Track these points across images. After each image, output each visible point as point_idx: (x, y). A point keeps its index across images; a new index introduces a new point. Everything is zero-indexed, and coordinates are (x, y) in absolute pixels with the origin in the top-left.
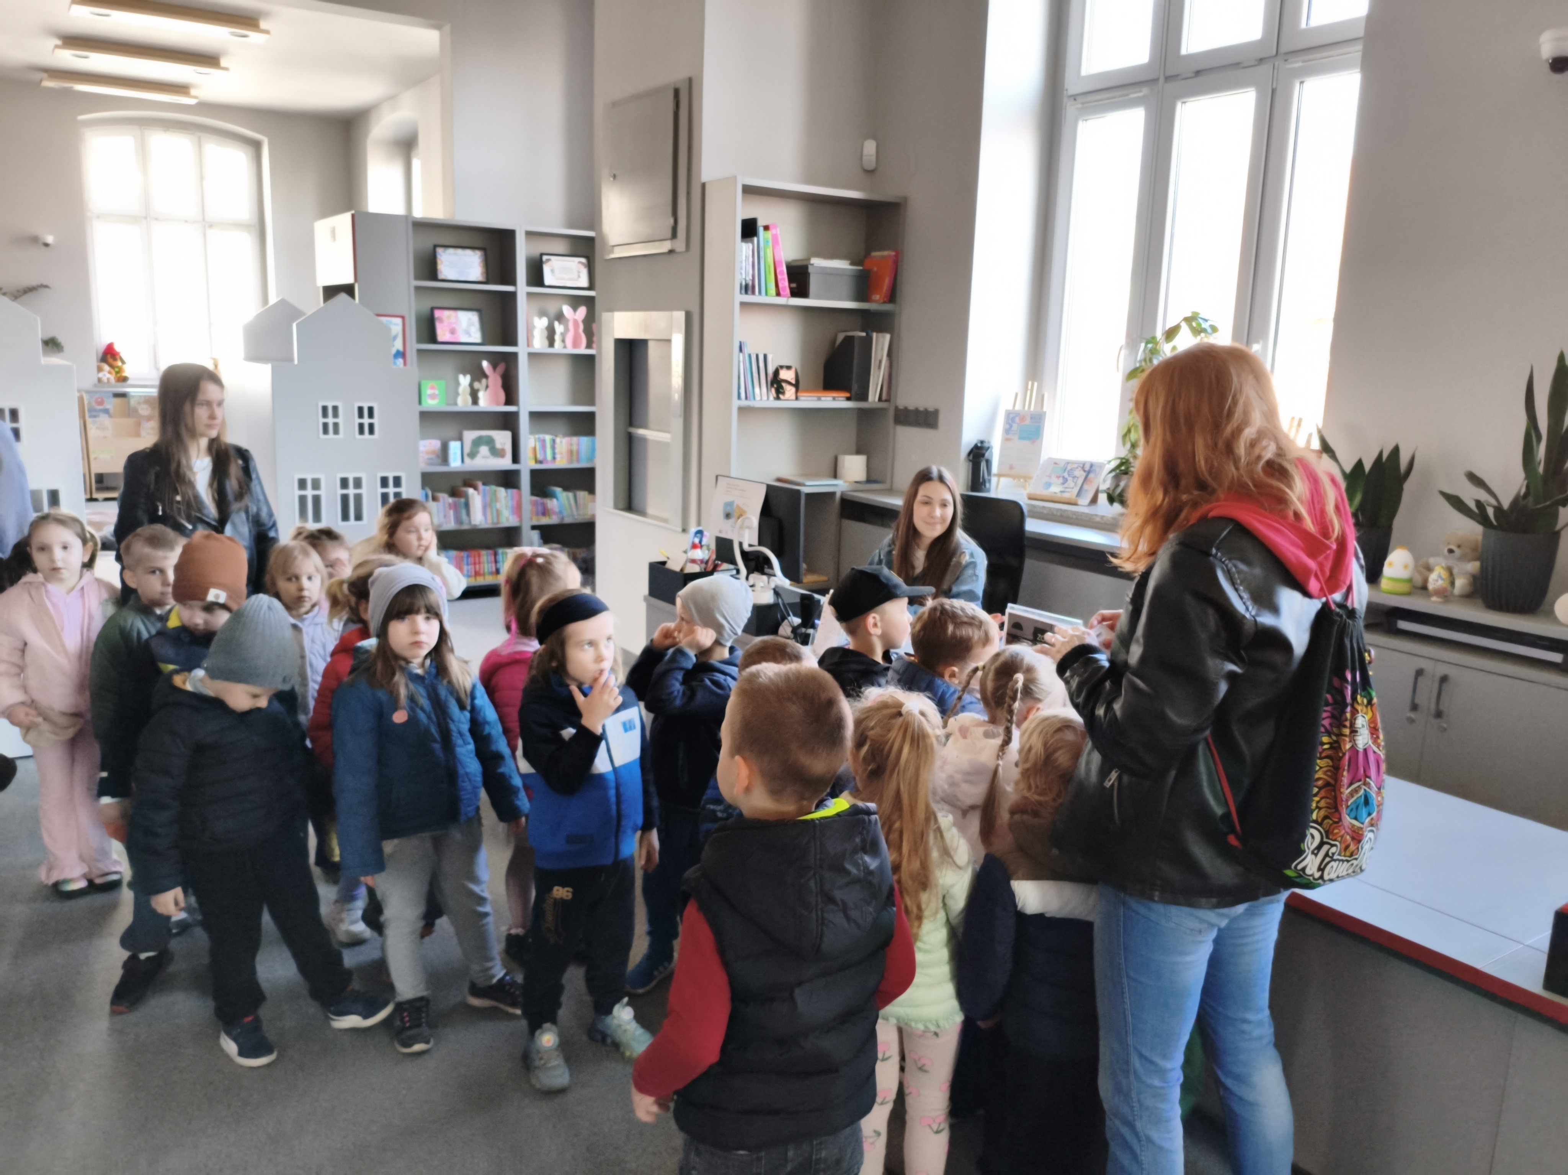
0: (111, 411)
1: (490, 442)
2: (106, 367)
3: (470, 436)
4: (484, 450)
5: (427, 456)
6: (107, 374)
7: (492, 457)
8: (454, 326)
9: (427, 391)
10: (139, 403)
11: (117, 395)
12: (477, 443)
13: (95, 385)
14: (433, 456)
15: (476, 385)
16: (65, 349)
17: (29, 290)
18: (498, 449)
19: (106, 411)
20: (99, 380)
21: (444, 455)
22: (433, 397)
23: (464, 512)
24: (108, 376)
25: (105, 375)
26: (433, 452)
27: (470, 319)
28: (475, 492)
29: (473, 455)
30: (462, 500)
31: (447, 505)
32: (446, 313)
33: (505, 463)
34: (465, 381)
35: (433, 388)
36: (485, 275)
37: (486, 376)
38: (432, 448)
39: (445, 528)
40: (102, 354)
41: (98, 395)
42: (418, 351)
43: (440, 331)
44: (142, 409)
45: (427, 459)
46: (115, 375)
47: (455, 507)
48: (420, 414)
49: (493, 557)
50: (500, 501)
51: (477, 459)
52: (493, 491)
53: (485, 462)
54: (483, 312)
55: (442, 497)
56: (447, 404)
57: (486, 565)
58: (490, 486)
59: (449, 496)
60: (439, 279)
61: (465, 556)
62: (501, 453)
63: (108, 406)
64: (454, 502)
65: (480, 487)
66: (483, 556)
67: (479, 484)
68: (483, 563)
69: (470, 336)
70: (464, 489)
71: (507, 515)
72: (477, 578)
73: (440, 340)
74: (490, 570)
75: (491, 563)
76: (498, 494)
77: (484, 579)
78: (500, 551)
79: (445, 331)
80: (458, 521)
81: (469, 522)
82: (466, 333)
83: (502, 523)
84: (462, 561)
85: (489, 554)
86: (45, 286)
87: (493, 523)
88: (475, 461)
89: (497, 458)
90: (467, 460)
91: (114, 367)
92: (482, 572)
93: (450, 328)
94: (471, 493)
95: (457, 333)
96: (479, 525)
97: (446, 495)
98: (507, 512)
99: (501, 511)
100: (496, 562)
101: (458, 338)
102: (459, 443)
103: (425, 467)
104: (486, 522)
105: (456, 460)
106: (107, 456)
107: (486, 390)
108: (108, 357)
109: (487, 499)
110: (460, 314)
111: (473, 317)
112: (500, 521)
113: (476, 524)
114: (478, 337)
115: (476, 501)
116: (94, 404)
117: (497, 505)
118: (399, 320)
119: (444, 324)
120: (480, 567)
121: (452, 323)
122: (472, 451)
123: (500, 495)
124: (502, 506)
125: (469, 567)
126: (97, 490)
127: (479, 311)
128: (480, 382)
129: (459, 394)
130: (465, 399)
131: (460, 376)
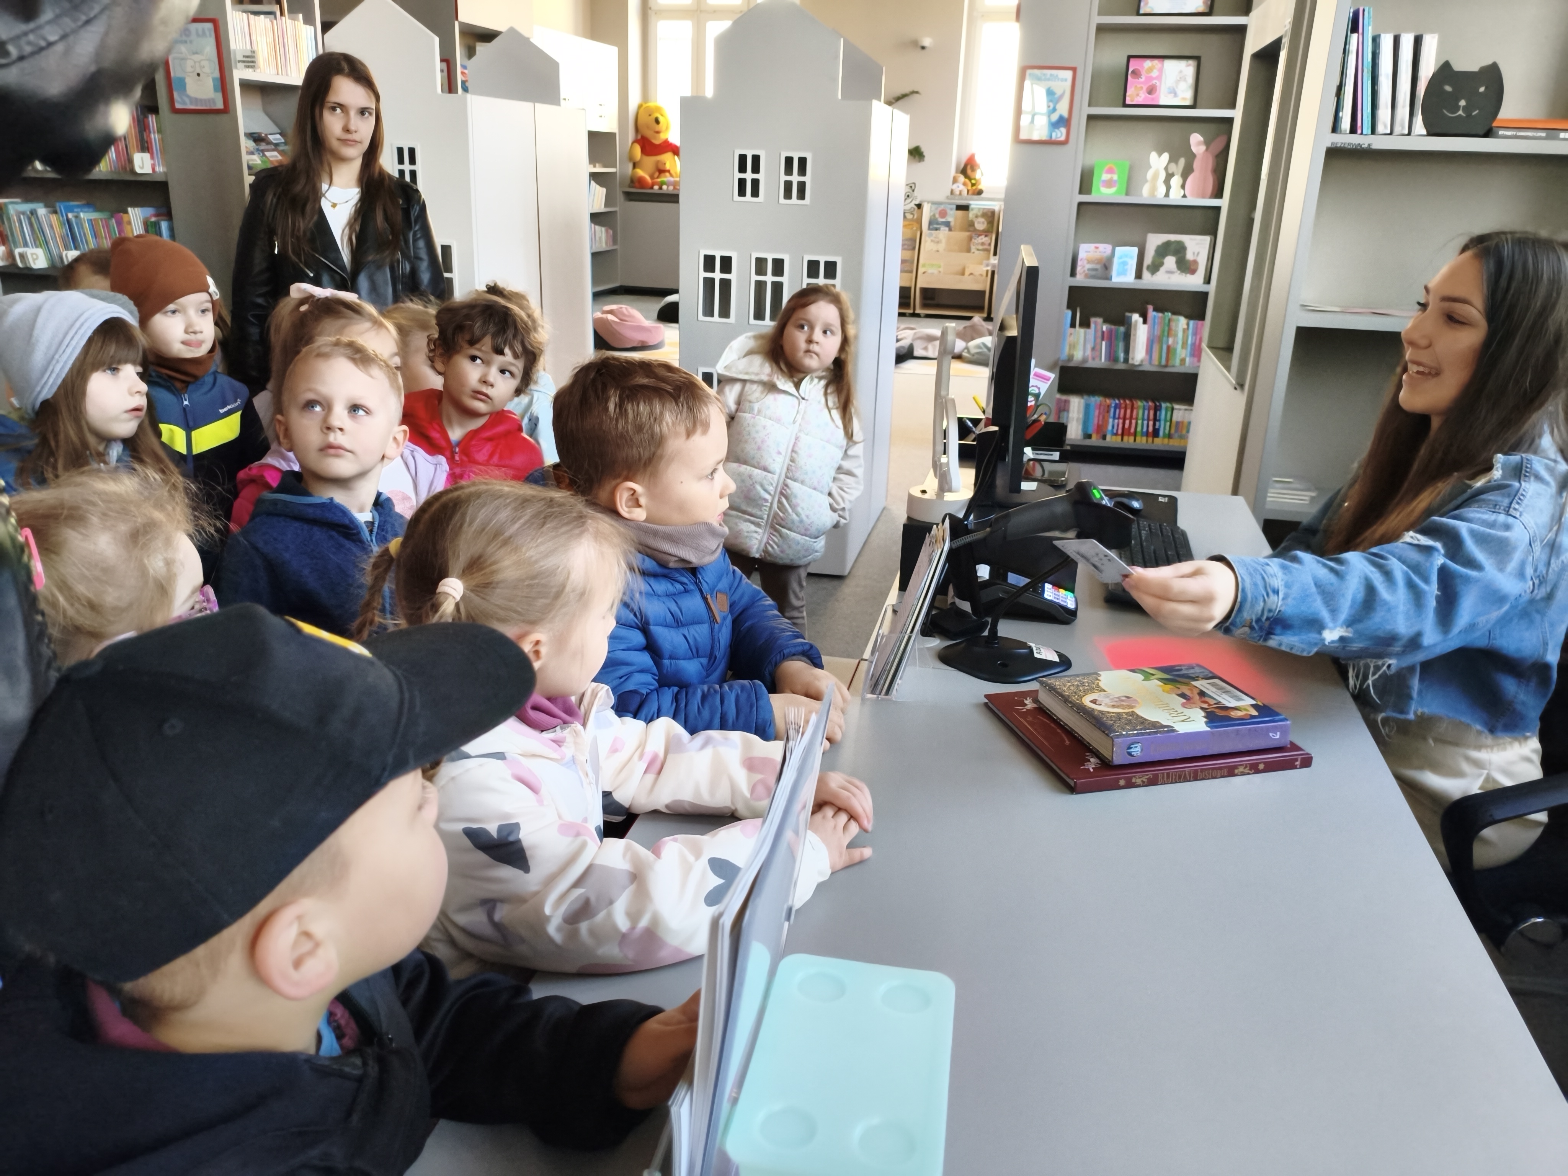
0: (952, 224)
1: (1179, 250)
2: (962, 178)
3: (1155, 240)
4: (1170, 261)
5: (1088, 266)
6: (961, 187)
7: (1179, 272)
8: (1154, 82)
9: (1101, 177)
10: (977, 217)
11: (960, 208)
12: (1163, 250)
13: (947, 197)
14: (1098, 267)
15: (1173, 168)
16: (926, 159)
17: (904, 96)
18: (1189, 261)
19: (947, 224)
20: (952, 192)
21: (1106, 266)
22: (1109, 184)
23: (1121, 346)
24: (962, 187)
25: (958, 187)
26: (1099, 261)
27: (1181, 72)
28: (1141, 320)
29: (1155, 268)
30: (1122, 329)
31: (1100, 334)
32: (1148, 63)
33: (1193, 282)
34: (1159, 162)
35: (1110, 171)
36: (1209, 2)
37: (1191, 157)
38: (1098, 255)
39: (1091, 364)
40: (962, 166)
41: (942, 207)
42: (1091, 118)
43: (1133, 89)
44: (979, 223)
45: (1089, 270)
46: (970, 188)
47: (1110, 338)
48: (1080, 204)
49: (1152, 413)
50: (1176, 336)
51: (1158, 273)
52: (1170, 320)
53: (1169, 278)
54: (1203, 60)
55: (1096, 323)
56: (1127, 194)
57: (1140, 422)
58: (1166, 313)
59: (1106, 321)
60: (1142, 12)
61: (1113, 405)
62: (1192, 267)
63: (950, 219)
64: (1110, 332)
65: (1151, 313)
66: (1138, 408)
67: (1150, 308)
68: (1137, 419)
69: (1176, 95)
70: (1128, 314)
71: (1183, 356)
72: (1125, 438)
73: (1128, 102)
74: (1145, 429)
75: (1148, 420)
76: (1173, 324)
77: (1135, 440)
78: (1164, 405)
79: (1142, 88)
80: (1112, 356)
81: (1126, 360)
82: (1171, 93)
83: (1173, 366)
84: (1108, 412)
85: (1147, 407)
86: (917, 92)
87: (1160, 365)
88: (1154, 276)
89: (1186, 273)
90: (1146, 274)
91: (970, 179)
92: (1132, 430)
93: (1150, 84)
94: (1136, 322)
95: (1156, 90)
96: (1140, 365)
97: (1100, 320)
98: (1184, 351)
99: (1175, 350)
100: (1155, 420)
101: (1158, 98)
102: (1135, 250)
103: (1080, 280)
104: (1150, 363)
105: (1123, 273)
106: (935, 271)
107: (1185, 175)
108: (967, 169)
109: (1157, 332)
110: (1169, 64)
111: (1187, 69)
112: (1170, 363)
113: (1137, 363)
114: (1185, 96)
115: (1141, 332)
116: (937, 216)
117: (1171, 341)
118: (1068, 74)
119: (1143, 79)
120: (1131, 423)
121: (1151, 78)
122: (1153, 262)
123: (1177, 326)
124: (1177, 343)
125: (1116, 421)
126: (925, 306)
127: (1197, 58)
128: (1176, 162)
129: (1146, 181)
130: (1154, 189)
131: (1154, 155)
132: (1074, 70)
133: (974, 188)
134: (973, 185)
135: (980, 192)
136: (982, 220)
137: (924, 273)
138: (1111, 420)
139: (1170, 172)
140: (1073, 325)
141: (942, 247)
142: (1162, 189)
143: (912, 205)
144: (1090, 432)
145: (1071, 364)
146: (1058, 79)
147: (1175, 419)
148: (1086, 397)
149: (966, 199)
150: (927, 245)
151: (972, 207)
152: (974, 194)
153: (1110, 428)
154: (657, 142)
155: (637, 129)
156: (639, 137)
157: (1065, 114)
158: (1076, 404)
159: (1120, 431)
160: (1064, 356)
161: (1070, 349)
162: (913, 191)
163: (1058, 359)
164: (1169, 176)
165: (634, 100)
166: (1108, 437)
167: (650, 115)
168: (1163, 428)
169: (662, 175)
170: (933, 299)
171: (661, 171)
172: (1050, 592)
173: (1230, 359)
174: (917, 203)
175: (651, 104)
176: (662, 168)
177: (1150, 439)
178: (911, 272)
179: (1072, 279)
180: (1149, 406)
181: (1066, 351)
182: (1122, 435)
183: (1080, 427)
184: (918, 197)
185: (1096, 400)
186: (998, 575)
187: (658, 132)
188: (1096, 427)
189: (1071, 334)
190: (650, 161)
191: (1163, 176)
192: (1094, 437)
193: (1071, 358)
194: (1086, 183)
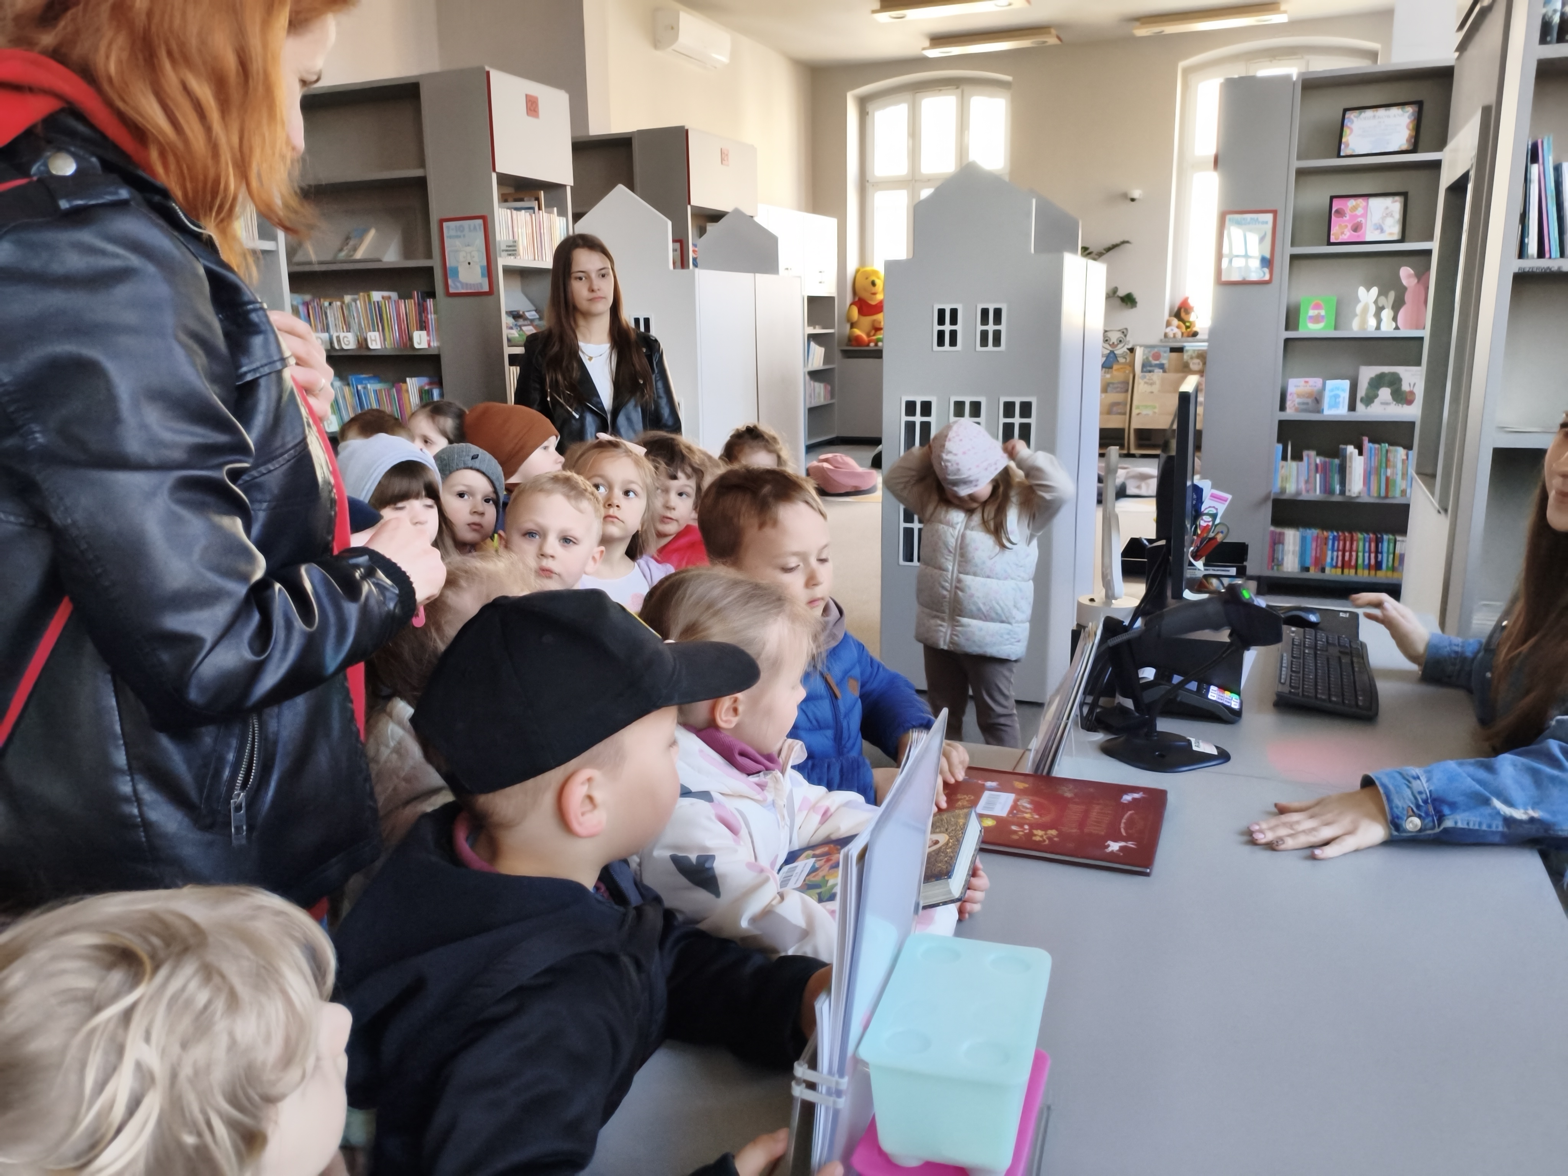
0: (1166, 366)
1: (1394, 382)
2: (1175, 322)
3: (1367, 373)
4: (1385, 393)
5: (1298, 400)
6: (1175, 329)
7: (1395, 403)
8: (1359, 220)
9: (1307, 312)
10: (1192, 358)
11: (1173, 350)
12: (1377, 382)
13: (1161, 341)
14: (1309, 401)
15: (1382, 301)
16: (1138, 305)
17: (1114, 247)
18: (1405, 392)
19: (1161, 366)
20: (1166, 335)
21: (1317, 400)
22: (1317, 319)
23: (1337, 478)
24: (1176, 330)
25: (1172, 330)
26: (1309, 395)
27: (1387, 208)
28: (1356, 451)
29: (1369, 400)
30: (1337, 461)
31: (1313, 467)
32: (1352, 202)
33: (1412, 412)
34: (1367, 296)
35: (1317, 306)
36: (1413, 140)
37: (1401, 291)
38: (1308, 389)
39: (1305, 496)
40: (1176, 309)
41: (1156, 350)
42: (1294, 258)
43: (1337, 228)
44: (1193, 364)
45: (1299, 404)
46: (1184, 329)
47: (1324, 470)
48: (1287, 341)
49: (1373, 545)
50: (1395, 467)
51: (1372, 405)
52: (1387, 451)
53: (1385, 409)
54: (1409, 195)
55: (1308, 456)
56: (1336, 328)
57: (1360, 554)
58: (1383, 445)
59: (1318, 454)
60: (1342, 154)
61: (1331, 537)
62: (1409, 398)
63: (1164, 361)
64: (1324, 465)
65: (1367, 445)
66: (1357, 541)
67: (1366, 440)
68: (1357, 552)
69: (1382, 231)
70: (1342, 446)
71: (1403, 487)
72: (1346, 571)
73: (1333, 240)
74: (1367, 562)
75: (1370, 552)
76: (1391, 456)
77: (1356, 573)
78: (1385, 537)
79: (1347, 226)
80: (1327, 489)
81: (1343, 492)
82: (1377, 229)
83: (1394, 497)
84: (1326, 544)
85: (1368, 540)
86: (1127, 242)
87: (1379, 497)
88: (1369, 407)
89: (1403, 404)
90: (1360, 406)
91: (1184, 322)
92: (1353, 563)
93: (1356, 221)
94: (1351, 453)
95: (1362, 227)
96: (1357, 497)
97: (1313, 453)
98: (1404, 482)
99: (1395, 482)
100: (1377, 552)
101: (1364, 234)
102: (1346, 384)
103: (1291, 414)
104: (1369, 495)
105: (1336, 405)
106: (1149, 412)
107: (1397, 306)
108: (1181, 312)
109: (1374, 463)
110: (1374, 202)
111: (1395, 205)
112: (1390, 494)
113: (1354, 495)
114: (1393, 230)
115: (1357, 464)
116: (1151, 359)
117: (1389, 472)
118: (1269, 217)
119: (1347, 217)
120: (1351, 556)
121: (1356, 216)
122: (1367, 395)
123: (1395, 457)
124: (1397, 474)
125: (1335, 553)
126: (1139, 446)
127: (1404, 195)
128: (1386, 296)
129: (1356, 315)
130: (1364, 322)
131: (1362, 290)
132: (1275, 212)
133: (1189, 330)
134: (1187, 327)
135: (1195, 334)
136: (1197, 361)
137: (1138, 414)
138: (1329, 553)
139: (1380, 305)
140: (1284, 458)
141: (1156, 388)
142: (1372, 322)
143: (1125, 349)
144: (1308, 564)
145: (1284, 497)
146: (1259, 223)
147: (1398, 551)
148: (1301, 529)
149: (1180, 342)
150: (1141, 387)
151: (1187, 348)
152: (1188, 336)
153: (1329, 560)
154: (873, 303)
155: (854, 292)
156: (857, 299)
157: (1268, 255)
158: (1292, 537)
159: (1340, 564)
160: (1276, 488)
161: (1282, 481)
162: (1125, 336)
163: (1270, 493)
164: (1379, 309)
165: (852, 266)
166: (1328, 570)
167: (867, 278)
168: (1386, 559)
169: (878, 332)
170: (1149, 439)
171: (877, 329)
172: (1214, 694)
173: (1434, 485)
174: (1130, 347)
175: (868, 268)
176: (878, 326)
177: (1373, 572)
178: (1125, 414)
179: (1282, 413)
180: (1370, 538)
181: (1278, 485)
182: (1343, 567)
183: (1297, 560)
184: (1131, 341)
185: (1312, 533)
186: (1163, 676)
187: (874, 294)
188: (1313, 560)
189: (1283, 467)
190: (867, 321)
191: (1372, 309)
192: (1312, 569)
193: (1283, 490)
194: (1291, 319)
